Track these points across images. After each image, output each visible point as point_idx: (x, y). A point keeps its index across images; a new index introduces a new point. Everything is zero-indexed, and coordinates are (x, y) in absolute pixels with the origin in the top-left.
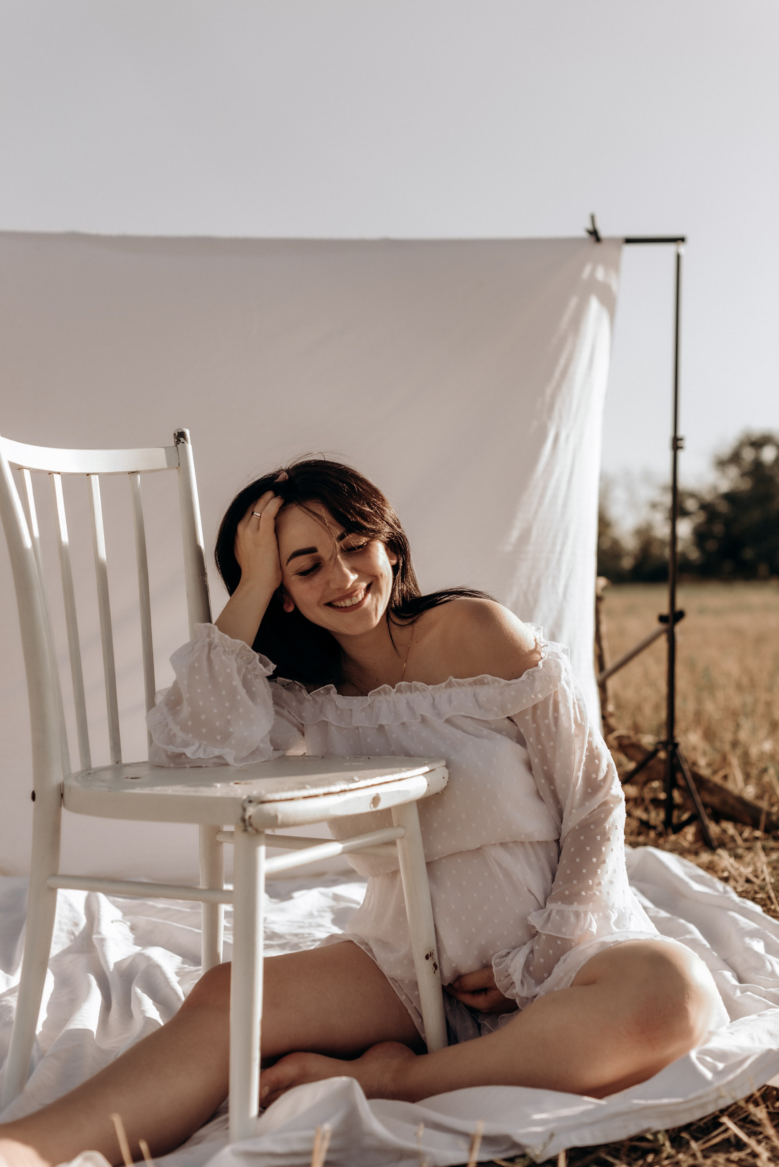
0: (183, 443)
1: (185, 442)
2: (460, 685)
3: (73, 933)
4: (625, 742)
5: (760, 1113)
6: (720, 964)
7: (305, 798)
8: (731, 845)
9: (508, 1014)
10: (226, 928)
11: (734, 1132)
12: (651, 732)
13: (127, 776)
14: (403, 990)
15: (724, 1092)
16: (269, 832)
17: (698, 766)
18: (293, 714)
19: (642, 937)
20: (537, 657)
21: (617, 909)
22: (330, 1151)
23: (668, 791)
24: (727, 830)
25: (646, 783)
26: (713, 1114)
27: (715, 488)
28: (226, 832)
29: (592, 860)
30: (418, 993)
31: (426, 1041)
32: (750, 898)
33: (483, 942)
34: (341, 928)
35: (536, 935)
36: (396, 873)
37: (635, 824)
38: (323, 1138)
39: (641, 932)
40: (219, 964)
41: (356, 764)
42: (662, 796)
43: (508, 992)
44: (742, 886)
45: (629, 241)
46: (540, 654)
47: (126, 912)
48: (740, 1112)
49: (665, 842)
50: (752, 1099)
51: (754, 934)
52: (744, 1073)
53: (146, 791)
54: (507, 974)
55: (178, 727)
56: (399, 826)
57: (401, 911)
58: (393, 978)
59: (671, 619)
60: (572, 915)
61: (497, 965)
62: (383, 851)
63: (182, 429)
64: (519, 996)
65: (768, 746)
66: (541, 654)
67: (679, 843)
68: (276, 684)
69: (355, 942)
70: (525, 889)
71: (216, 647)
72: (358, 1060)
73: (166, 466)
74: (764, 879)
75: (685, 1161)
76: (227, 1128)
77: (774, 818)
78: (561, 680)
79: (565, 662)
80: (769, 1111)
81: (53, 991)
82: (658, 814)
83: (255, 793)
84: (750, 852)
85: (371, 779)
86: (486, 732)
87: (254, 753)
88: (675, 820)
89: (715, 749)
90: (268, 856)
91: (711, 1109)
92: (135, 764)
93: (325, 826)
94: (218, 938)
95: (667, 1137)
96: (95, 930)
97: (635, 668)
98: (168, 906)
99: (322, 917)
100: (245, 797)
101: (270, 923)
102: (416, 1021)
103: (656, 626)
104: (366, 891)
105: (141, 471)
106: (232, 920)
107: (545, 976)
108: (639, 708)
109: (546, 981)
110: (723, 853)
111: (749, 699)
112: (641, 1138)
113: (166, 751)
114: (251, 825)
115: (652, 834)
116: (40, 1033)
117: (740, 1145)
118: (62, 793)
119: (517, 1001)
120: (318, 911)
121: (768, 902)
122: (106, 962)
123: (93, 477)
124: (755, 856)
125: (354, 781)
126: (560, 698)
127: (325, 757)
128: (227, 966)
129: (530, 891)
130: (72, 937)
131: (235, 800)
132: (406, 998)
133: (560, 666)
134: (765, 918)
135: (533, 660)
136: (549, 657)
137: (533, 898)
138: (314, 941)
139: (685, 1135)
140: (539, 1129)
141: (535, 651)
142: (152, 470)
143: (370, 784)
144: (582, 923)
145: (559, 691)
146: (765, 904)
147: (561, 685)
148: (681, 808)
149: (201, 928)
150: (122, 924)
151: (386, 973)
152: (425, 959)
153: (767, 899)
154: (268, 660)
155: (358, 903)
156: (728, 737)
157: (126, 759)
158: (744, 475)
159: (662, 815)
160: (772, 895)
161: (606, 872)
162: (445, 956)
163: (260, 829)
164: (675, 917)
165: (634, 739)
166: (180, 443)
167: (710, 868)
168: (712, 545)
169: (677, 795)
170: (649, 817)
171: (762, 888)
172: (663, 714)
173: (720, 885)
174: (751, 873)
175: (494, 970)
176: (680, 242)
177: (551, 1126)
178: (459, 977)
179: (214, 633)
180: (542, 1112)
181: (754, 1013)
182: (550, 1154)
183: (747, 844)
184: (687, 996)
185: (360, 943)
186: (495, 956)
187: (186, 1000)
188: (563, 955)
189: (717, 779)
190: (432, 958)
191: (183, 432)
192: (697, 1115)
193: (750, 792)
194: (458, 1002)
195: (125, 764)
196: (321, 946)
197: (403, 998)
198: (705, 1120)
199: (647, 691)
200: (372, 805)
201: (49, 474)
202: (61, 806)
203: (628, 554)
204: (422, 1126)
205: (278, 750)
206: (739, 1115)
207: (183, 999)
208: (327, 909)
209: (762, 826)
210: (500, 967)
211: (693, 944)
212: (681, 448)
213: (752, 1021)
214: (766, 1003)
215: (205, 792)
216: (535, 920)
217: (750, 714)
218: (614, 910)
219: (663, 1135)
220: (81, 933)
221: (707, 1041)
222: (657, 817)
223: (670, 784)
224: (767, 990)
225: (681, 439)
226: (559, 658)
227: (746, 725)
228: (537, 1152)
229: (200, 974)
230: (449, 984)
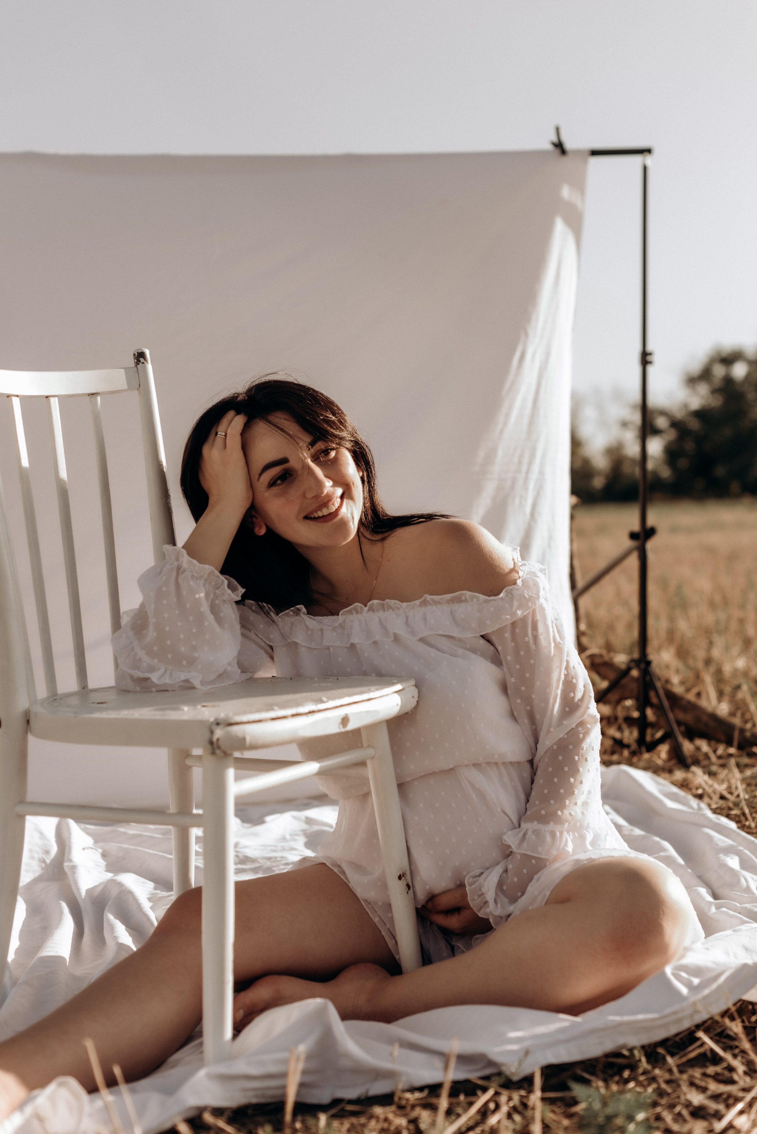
0: (143, 363)
1: (145, 362)
2: (436, 603)
3: (44, 861)
4: (598, 660)
5: (736, 1027)
6: (695, 881)
7: (273, 719)
8: (705, 763)
9: (482, 935)
10: (197, 853)
11: (710, 1047)
12: (624, 651)
13: (93, 702)
14: (376, 912)
15: (700, 1007)
16: (237, 754)
17: (672, 684)
18: (260, 637)
19: (616, 854)
20: (515, 575)
21: (592, 829)
22: (304, 1072)
23: (641, 708)
24: (701, 748)
25: (619, 701)
26: (689, 1029)
27: (686, 406)
28: (195, 756)
29: (569, 780)
30: (391, 915)
31: (401, 963)
32: (724, 814)
33: (457, 864)
34: (314, 851)
35: (510, 855)
36: (366, 795)
37: (609, 743)
38: (298, 1059)
39: (614, 849)
40: (191, 888)
41: (325, 684)
42: (636, 714)
43: (482, 911)
44: (717, 803)
45: (595, 153)
46: (518, 573)
47: (97, 839)
48: (716, 1027)
49: (639, 760)
50: (728, 1014)
51: (728, 851)
52: (719, 987)
53: (112, 715)
54: (480, 893)
55: (144, 652)
56: (369, 746)
57: (372, 833)
58: (366, 900)
59: (642, 536)
60: (548, 834)
61: (470, 885)
62: (353, 772)
63: (142, 350)
64: (493, 915)
65: (741, 663)
66: (520, 574)
67: (654, 761)
68: (244, 607)
69: (328, 864)
70: (499, 809)
71: (184, 571)
72: (333, 982)
73: (126, 387)
74: (738, 796)
75: (661, 1077)
76: (202, 1052)
77: (748, 734)
78: (540, 598)
79: (542, 581)
80: (745, 1025)
81: (25, 919)
82: (631, 733)
83: (222, 715)
84: (724, 769)
85: (339, 700)
86: (460, 651)
87: (222, 676)
88: (648, 738)
89: (688, 666)
90: (237, 779)
91: (686, 1024)
92: (102, 689)
93: (294, 747)
94: (189, 863)
95: (642, 1053)
96: (66, 858)
97: (606, 586)
98: (139, 833)
99: (295, 840)
100: (212, 719)
101: (242, 848)
102: (390, 943)
103: (628, 543)
104: (338, 814)
105: (101, 392)
106: (201, 844)
107: (518, 895)
108: (611, 627)
109: (519, 900)
110: (697, 770)
111: (722, 616)
112: (617, 1054)
113: (131, 677)
114: (219, 747)
115: (626, 753)
116: (12, 961)
117: (716, 1060)
118: (27, 719)
119: (491, 920)
120: (291, 835)
121: (743, 818)
122: (78, 889)
123: (52, 399)
124: (729, 773)
125: (322, 702)
126: (538, 617)
127: (293, 678)
128: (198, 891)
129: (504, 812)
130: (44, 865)
131: (202, 723)
132: (379, 920)
133: (538, 585)
134: (739, 834)
135: (512, 579)
136: (527, 576)
137: (507, 819)
138: (287, 864)
139: (661, 1051)
140: (514, 1047)
141: (513, 570)
142: (112, 391)
143: (339, 704)
144: (558, 842)
145: (537, 611)
146: (740, 820)
147: (540, 603)
148: (654, 726)
149: (172, 853)
150: (94, 851)
151: (359, 895)
152: (398, 879)
153: (742, 815)
154: (236, 583)
155: (331, 827)
156: (701, 654)
157: (93, 683)
158: (715, 391)
159: (635, 734)
160: (747, 811)
161: (582, 793)
162: (419, 878)
163: (229, 752)
164: (650, 835)
165: (606, 658)
166: (140, 363)
167: (684, 785)
168: (683, 463)
169: (650, 713)
170: (622, 735)
171: (737, 805)
172: (635, 633)
173: (694, 803)
174: (725, 790)
175: (467, 889)
176: (646, 154)
177: (527, 1044)
178: (432, 898)
179: (183, 556)
180: (517, 1029)
181: (729, 929)
182: (526, 1071)
183: (721, 761)
184: (661, 913)
185: (333, 865)
186: (468, 875)
187: (158, 925)
188: (536, 873)
189: (691, 697)
190: (405, 878)
191: (143, 352)
192: (673, 1030)
193: (723, 709)
194: (431, 923)
195: (91, 689)
196: (294, 869)
197: (376, 920)
198: (681, 1036)
199: (619, 610)
200: (341, 726)
201: (8, 397)
202: (27, 733)
203: (599, 473)
204: (397, 1046)
205: (246, 672)
206: (715, 1030)
207: (156, 924)
208: (301, 833)
209: (736, 743)
210: (473, 886)
211: (668, 861)
212: (651, 362)
213: (727, 936)
214: (741, 919)
215: (173, 715)
216: (511, 839)
217: (722, 629)
218: (589, 830)
219: (639, 1051)
220: (52, 861)
221: (683, 956)
222: (630, 735)
223: (643, 703)
224: (743, 905)
225: (650, 354)
226: (537, 577)
227: (719, 642)
228: (513, 1070)
229: (173, 899)
230: (423, 906)
